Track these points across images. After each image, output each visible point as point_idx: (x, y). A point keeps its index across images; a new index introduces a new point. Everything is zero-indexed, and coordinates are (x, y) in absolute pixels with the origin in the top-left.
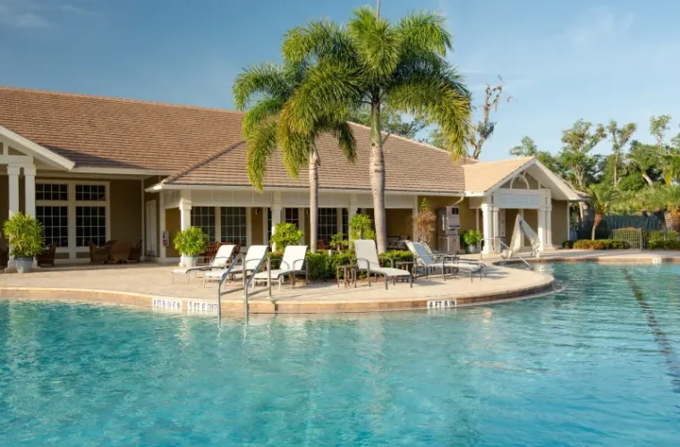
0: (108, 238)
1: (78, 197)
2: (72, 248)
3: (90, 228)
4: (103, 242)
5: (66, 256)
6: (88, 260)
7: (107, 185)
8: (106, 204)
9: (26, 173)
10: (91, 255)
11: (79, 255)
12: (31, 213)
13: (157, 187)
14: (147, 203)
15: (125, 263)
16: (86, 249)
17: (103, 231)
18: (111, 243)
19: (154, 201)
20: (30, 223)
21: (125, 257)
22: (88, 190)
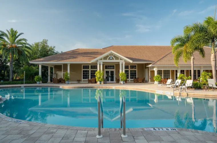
0: (137, 77)
1: (131, 68)
2: (129, 79)
3: (133, 75)
4: (136, 78)
5: (128, 81)
6: (133, 82)
7: (137, 65)
8: (136, 70)
9: (123, 63)
10: (134, 81)
11: (131, 81)
12: (124, 72)
13: (150, 66)
14: (146, 69)
15: (141, 83)
16: (133, 79)
17: (136, 75)
18: (138, 78)
19: (147, 69)
20: (124, 74)
21: (141, 81)
22: (133, 66)
